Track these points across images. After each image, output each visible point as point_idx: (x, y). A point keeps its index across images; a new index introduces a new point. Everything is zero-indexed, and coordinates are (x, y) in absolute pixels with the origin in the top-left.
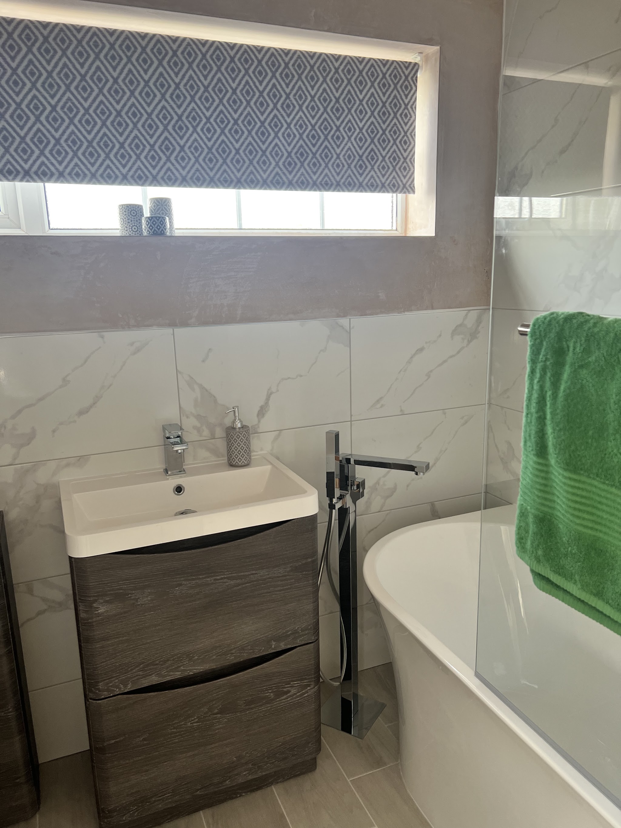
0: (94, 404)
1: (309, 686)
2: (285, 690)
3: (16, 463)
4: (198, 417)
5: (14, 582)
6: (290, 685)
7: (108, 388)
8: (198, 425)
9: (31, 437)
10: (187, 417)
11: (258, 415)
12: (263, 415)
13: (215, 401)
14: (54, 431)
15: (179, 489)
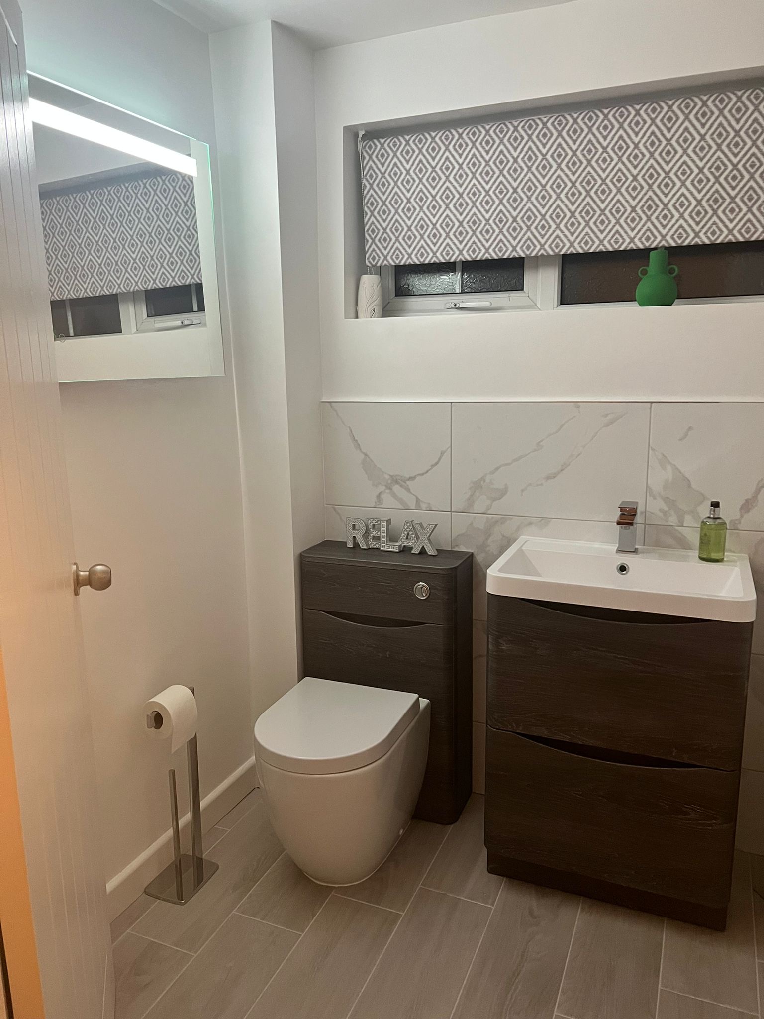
0: (562, 470)
1: (715, 819)
2: (685, 809)
3: (488, 513)
4: (666, 500)
5: (474, 618)
6: (689, 807)
7: (577, 457)
8: (666, 509)
9: (503, 492)
10: (655, 498)
11: (741, 509)
12: (748, 511)
13: (689, 486)
14: (523, 491)
15: (623, 569)
